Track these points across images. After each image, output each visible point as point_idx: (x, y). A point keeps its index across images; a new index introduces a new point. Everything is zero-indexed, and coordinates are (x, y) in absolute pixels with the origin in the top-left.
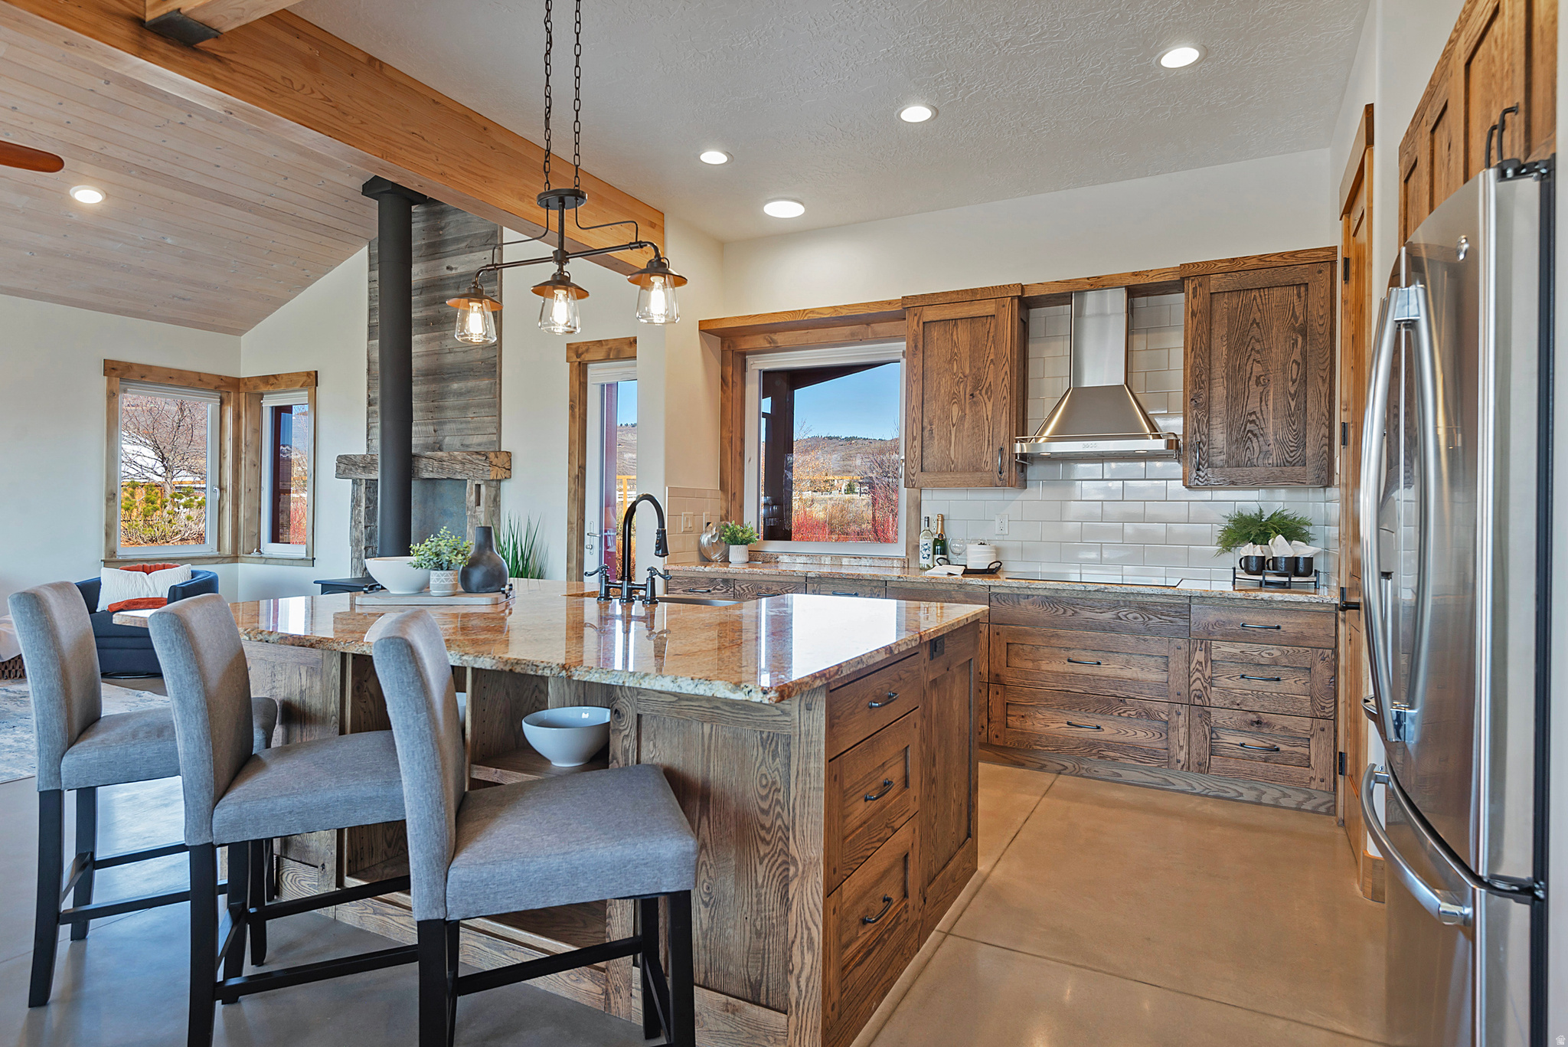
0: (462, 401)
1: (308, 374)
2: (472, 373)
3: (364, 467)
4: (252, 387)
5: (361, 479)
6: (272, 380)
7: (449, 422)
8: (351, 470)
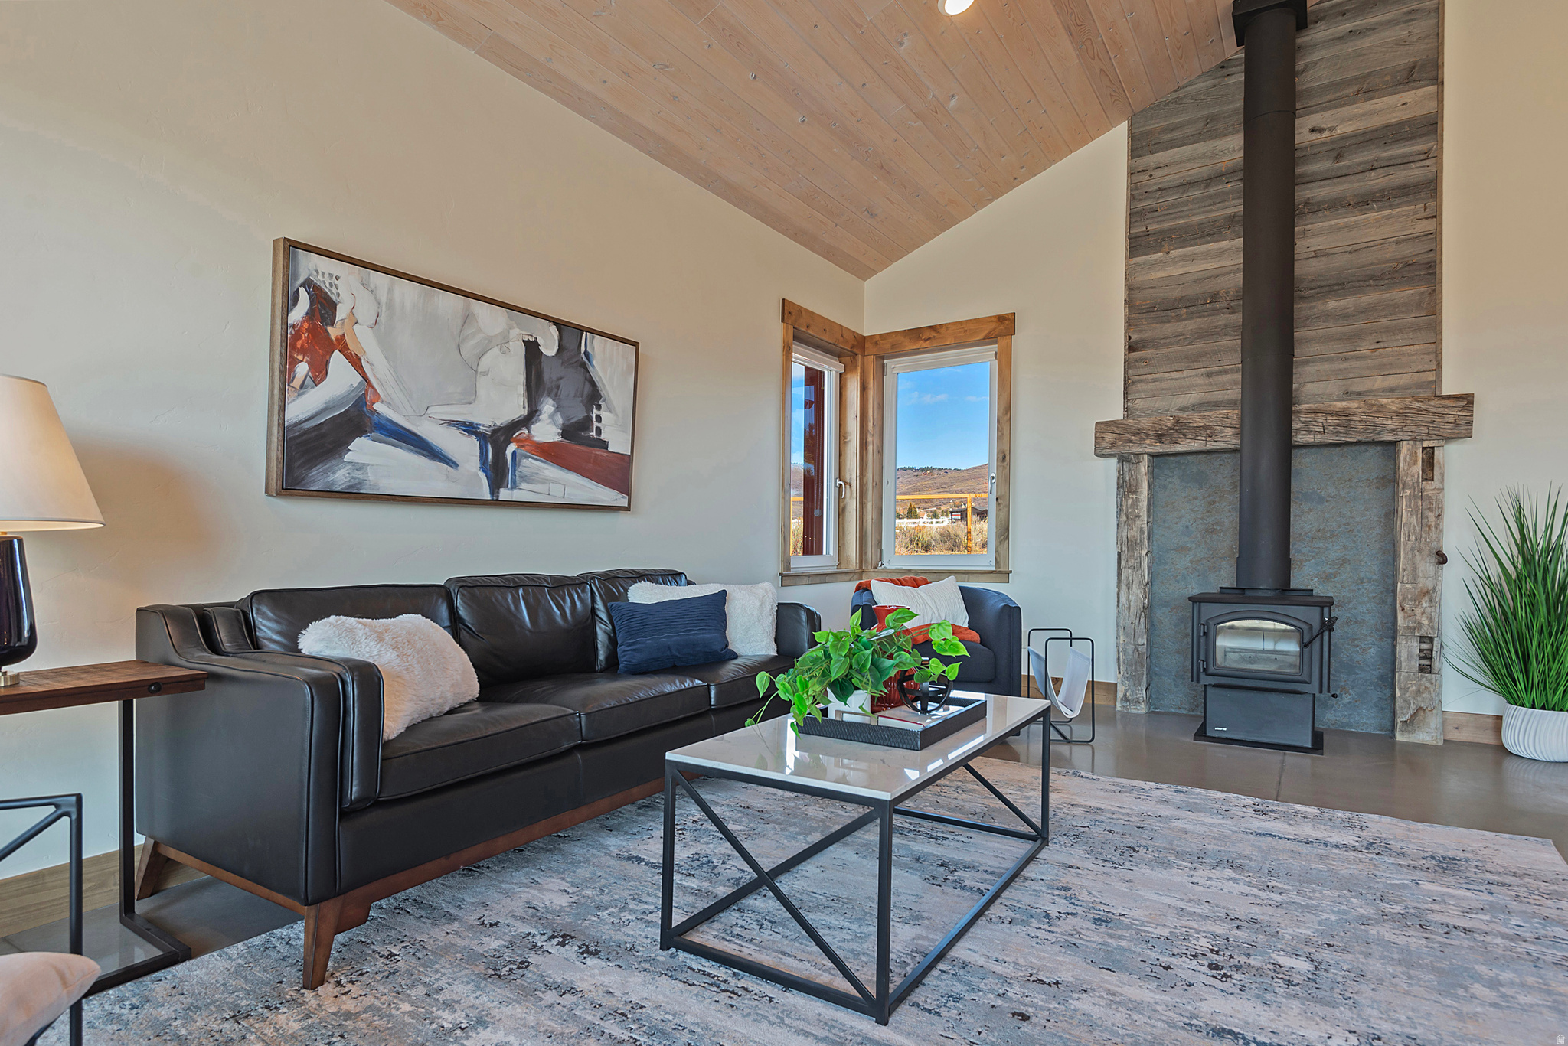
0: (1346, 328)
1: (1001, 319)
2: (1372, 282)
3: (1159, 436)
4: (888, 346)
5: (1137, 455)
6: (927, 334)
7: (1313, 362)
8: (1130, 441)
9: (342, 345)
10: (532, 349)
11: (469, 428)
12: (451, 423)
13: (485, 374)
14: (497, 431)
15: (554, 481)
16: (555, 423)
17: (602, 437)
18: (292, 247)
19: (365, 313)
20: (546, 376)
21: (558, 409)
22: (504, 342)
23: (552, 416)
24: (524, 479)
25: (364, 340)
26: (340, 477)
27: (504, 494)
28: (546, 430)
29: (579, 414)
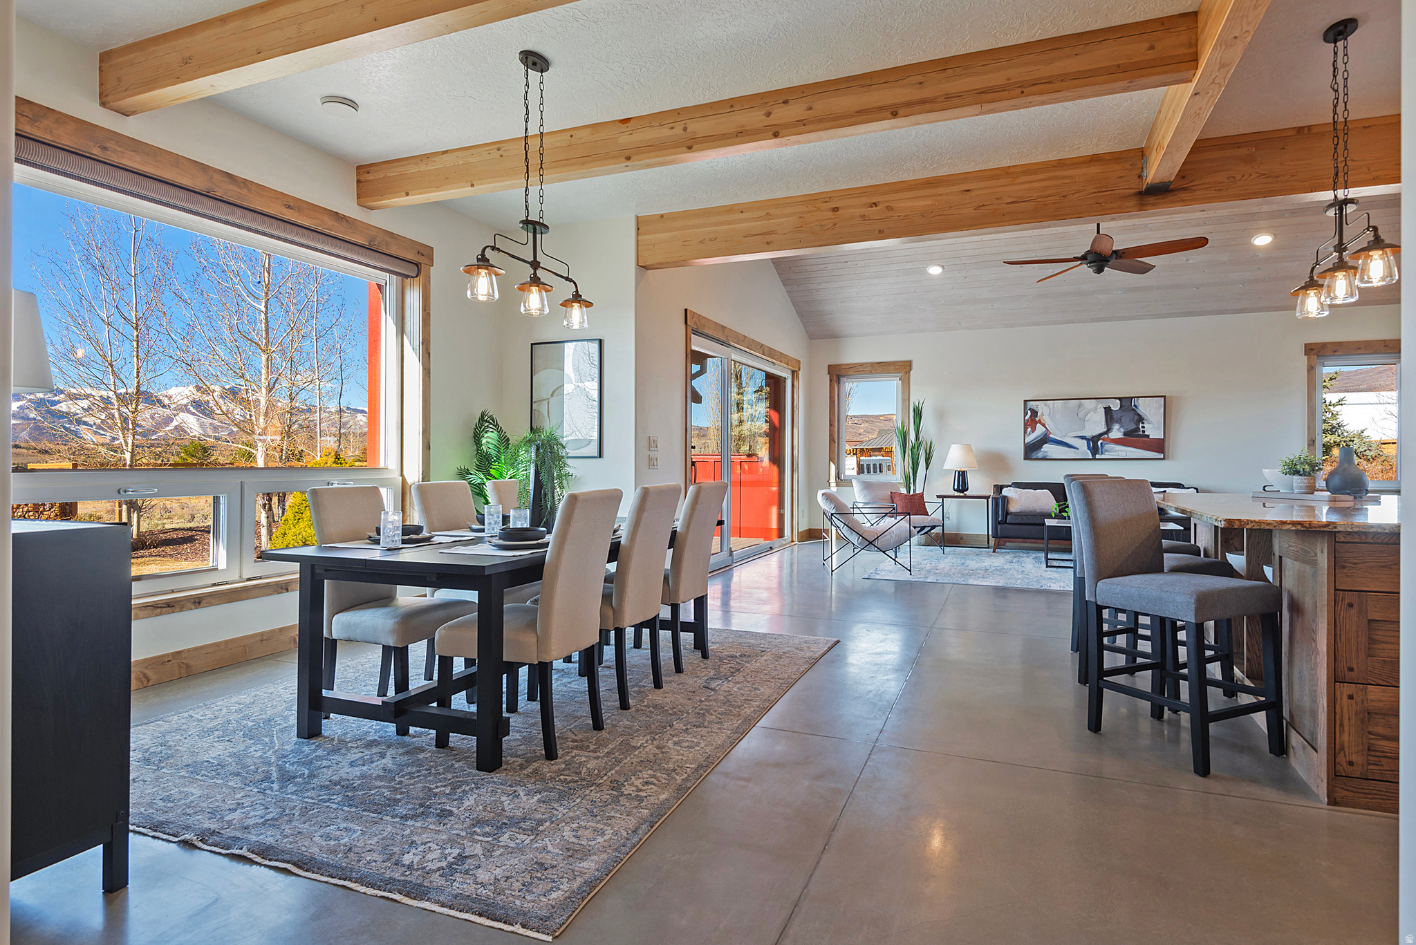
9: (1040, 422)
10: (1108, 410)
11: (1083, 438)
12: (1075, 437)
13: (1088, 421)
14: (1093, 437)
15: (1121, 451)
16: (1120, 432)
17: (1146, 433)
18: (1025, 401)
19: (1046, 411)
20: (1115, 417)
21: (1121, 427)
22: (1095, 410)
23: (1118, 429)
24: (1106, 451)
25: (1046, 419)
26: (1040, 455)
27: (1097, 456)
28: (1117, 433)
29: (1134, 427)
